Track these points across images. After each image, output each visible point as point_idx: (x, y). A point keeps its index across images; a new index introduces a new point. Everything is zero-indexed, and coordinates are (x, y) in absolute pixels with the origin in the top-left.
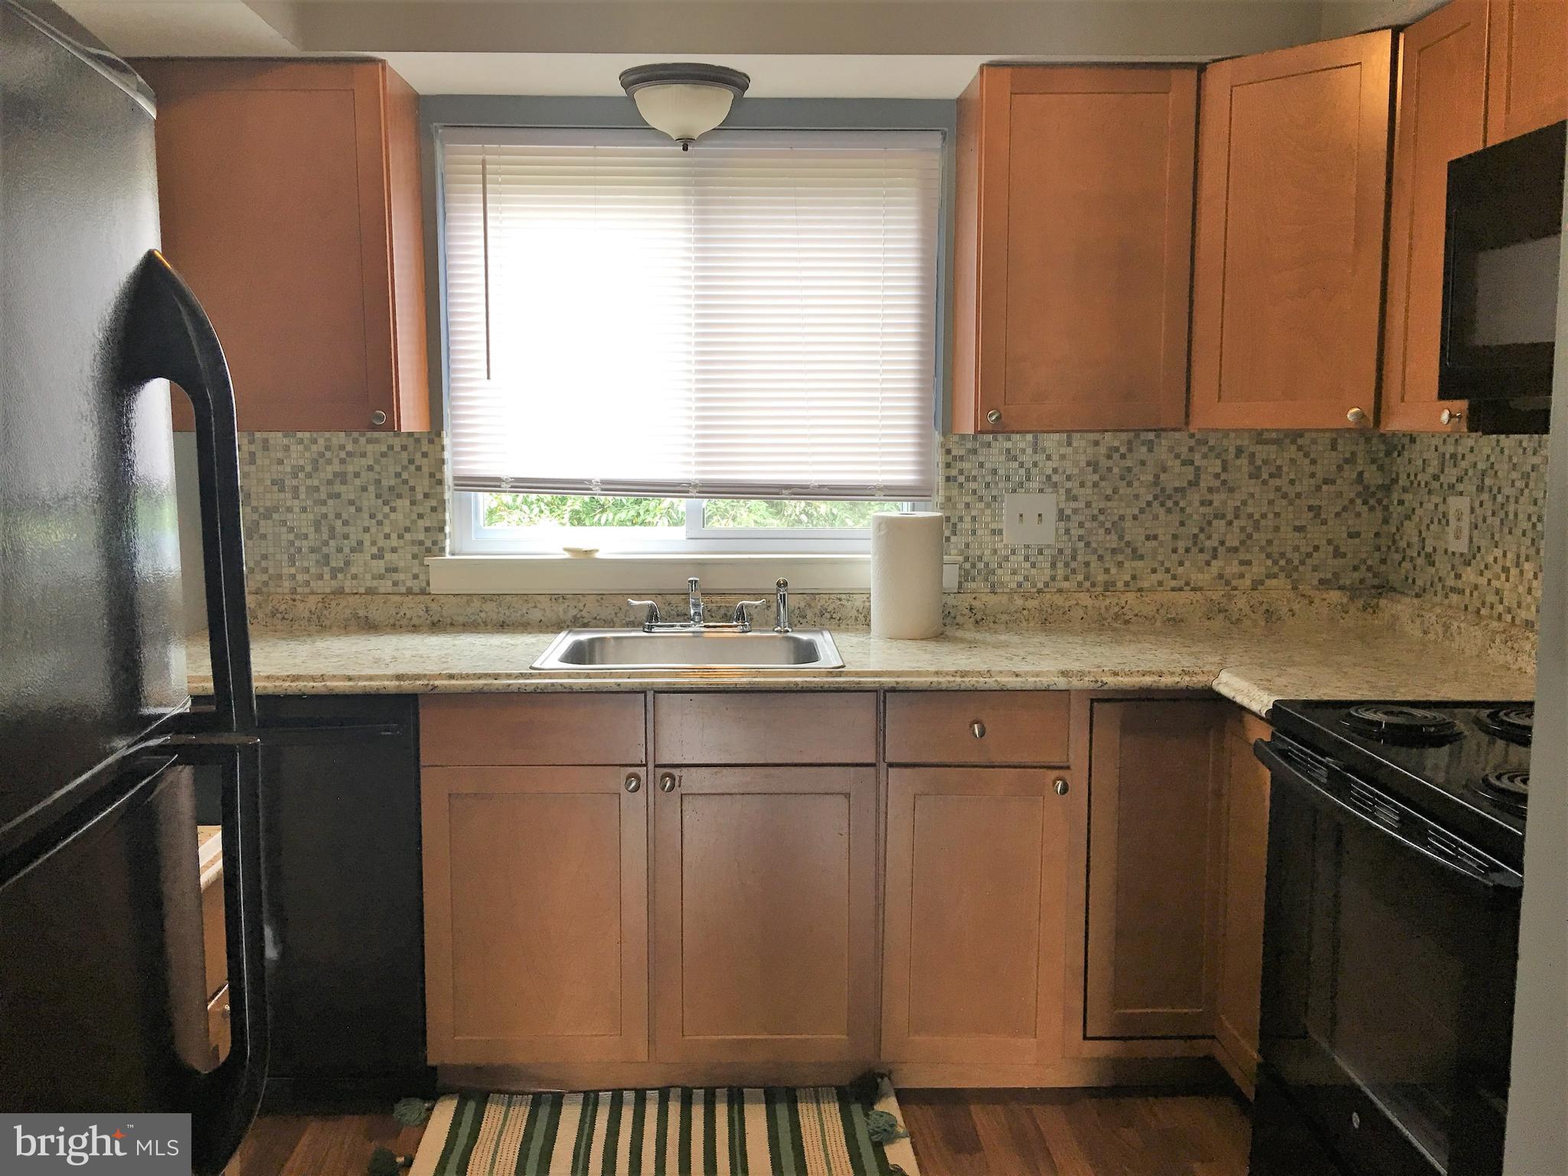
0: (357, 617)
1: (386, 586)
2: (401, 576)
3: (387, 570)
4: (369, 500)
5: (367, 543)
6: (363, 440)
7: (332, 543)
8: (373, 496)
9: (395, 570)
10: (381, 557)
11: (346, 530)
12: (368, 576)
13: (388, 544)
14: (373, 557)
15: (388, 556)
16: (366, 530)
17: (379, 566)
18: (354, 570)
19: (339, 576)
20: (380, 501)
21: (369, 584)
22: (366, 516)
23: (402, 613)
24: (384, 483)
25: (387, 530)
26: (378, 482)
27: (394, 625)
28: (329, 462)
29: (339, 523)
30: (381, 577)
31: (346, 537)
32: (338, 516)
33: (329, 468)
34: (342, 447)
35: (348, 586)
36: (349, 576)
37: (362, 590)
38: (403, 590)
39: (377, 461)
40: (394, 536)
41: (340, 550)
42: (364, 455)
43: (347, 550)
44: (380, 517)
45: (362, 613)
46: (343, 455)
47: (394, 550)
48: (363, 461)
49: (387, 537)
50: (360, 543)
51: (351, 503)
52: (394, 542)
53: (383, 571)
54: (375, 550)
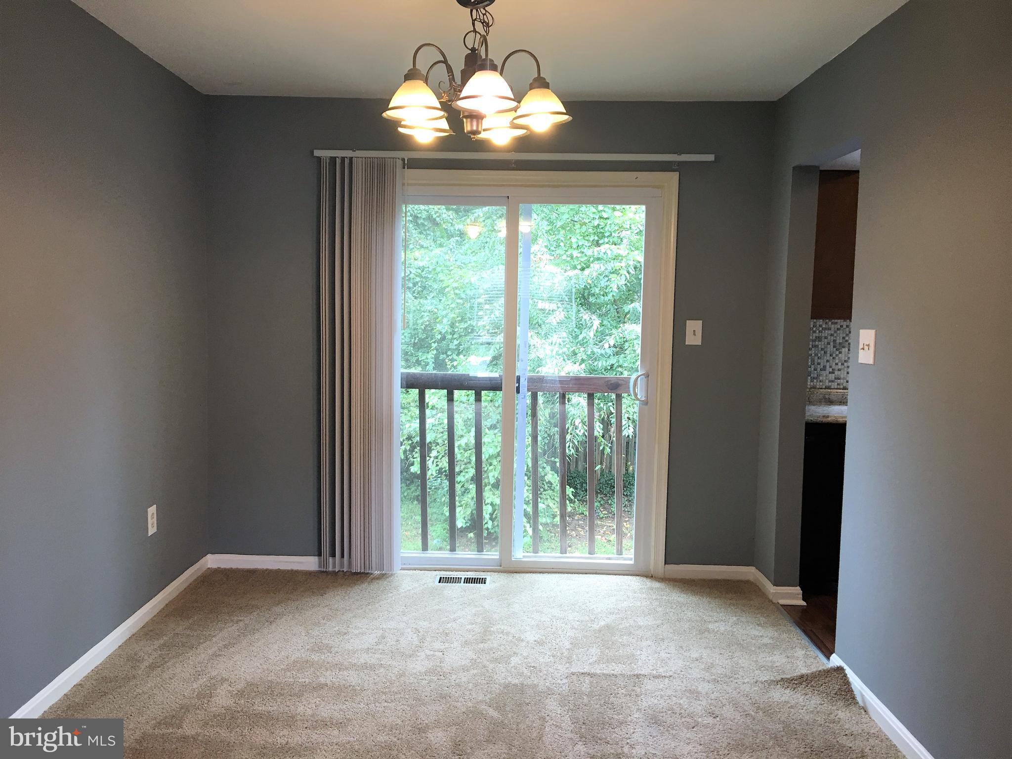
0: (825, 398)
1: (834, 385)
2: (842, 381)
3: (835, 379)
4: (830, 348)
5: (828, 367)
6: (830, 323)
7: (813, 366)
8: (832, 347)
9: (839, 379)
10: (833, 373)
11: (819, 361)
12: (827, 381)
13: (837, 367)
14: (830, 373)
15: (836, 373)
16: (828, 361)
17: (832, 377)
18: (821, 378)
19: (815, 381)
20: (835, 349)
21: (827, 384)
22: (829, 355)
23: (844, 397)
24: (838, 341)
25: (837, 361)
26: (834, 341)
27: (841, 402)
28: (814, 332)
29: (816, 358)
30: (833, 381)
31: (819, 364)
32: (816, 355)
33: (814, 335)
34: (820, 326)
35: (819, 385)
36: (819, 381)
37: (824, 387)
38: (842, 387)
39: (835, 332)
40: (840, 364)
41: (815, 370)
42: (829, 329)
43: (819, 370)
44: (834, 355)
45: (827, 396)
46: (821, 329)
47: (839, 370)
48: (830, 332)
49: (837, 364)
50: (825, 367)
51: (822, 349)
52: (840, 366)
53: (833, 379)
54: (831, 370)
